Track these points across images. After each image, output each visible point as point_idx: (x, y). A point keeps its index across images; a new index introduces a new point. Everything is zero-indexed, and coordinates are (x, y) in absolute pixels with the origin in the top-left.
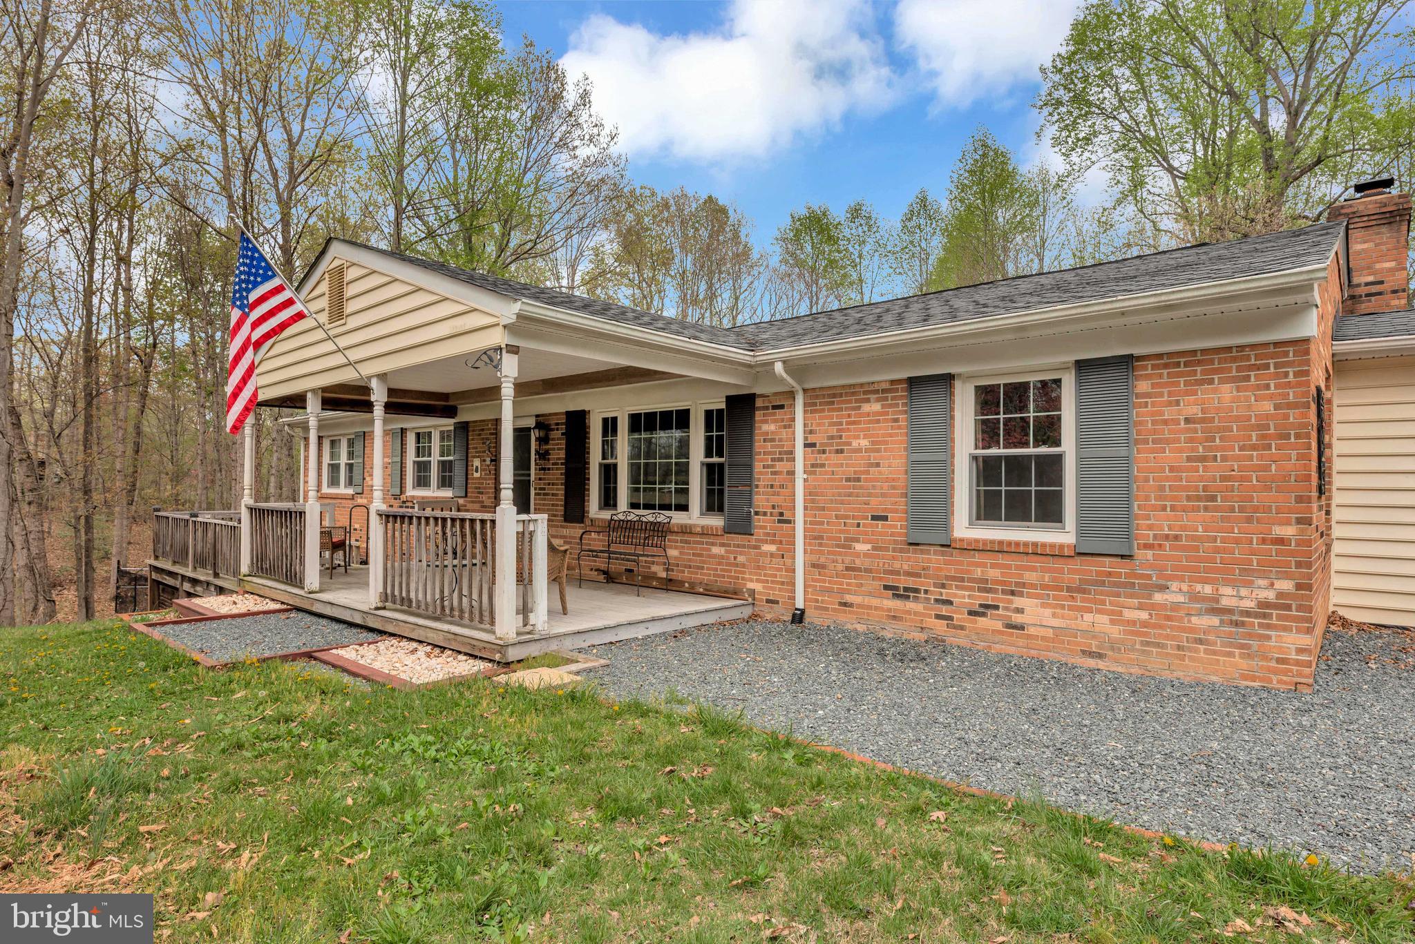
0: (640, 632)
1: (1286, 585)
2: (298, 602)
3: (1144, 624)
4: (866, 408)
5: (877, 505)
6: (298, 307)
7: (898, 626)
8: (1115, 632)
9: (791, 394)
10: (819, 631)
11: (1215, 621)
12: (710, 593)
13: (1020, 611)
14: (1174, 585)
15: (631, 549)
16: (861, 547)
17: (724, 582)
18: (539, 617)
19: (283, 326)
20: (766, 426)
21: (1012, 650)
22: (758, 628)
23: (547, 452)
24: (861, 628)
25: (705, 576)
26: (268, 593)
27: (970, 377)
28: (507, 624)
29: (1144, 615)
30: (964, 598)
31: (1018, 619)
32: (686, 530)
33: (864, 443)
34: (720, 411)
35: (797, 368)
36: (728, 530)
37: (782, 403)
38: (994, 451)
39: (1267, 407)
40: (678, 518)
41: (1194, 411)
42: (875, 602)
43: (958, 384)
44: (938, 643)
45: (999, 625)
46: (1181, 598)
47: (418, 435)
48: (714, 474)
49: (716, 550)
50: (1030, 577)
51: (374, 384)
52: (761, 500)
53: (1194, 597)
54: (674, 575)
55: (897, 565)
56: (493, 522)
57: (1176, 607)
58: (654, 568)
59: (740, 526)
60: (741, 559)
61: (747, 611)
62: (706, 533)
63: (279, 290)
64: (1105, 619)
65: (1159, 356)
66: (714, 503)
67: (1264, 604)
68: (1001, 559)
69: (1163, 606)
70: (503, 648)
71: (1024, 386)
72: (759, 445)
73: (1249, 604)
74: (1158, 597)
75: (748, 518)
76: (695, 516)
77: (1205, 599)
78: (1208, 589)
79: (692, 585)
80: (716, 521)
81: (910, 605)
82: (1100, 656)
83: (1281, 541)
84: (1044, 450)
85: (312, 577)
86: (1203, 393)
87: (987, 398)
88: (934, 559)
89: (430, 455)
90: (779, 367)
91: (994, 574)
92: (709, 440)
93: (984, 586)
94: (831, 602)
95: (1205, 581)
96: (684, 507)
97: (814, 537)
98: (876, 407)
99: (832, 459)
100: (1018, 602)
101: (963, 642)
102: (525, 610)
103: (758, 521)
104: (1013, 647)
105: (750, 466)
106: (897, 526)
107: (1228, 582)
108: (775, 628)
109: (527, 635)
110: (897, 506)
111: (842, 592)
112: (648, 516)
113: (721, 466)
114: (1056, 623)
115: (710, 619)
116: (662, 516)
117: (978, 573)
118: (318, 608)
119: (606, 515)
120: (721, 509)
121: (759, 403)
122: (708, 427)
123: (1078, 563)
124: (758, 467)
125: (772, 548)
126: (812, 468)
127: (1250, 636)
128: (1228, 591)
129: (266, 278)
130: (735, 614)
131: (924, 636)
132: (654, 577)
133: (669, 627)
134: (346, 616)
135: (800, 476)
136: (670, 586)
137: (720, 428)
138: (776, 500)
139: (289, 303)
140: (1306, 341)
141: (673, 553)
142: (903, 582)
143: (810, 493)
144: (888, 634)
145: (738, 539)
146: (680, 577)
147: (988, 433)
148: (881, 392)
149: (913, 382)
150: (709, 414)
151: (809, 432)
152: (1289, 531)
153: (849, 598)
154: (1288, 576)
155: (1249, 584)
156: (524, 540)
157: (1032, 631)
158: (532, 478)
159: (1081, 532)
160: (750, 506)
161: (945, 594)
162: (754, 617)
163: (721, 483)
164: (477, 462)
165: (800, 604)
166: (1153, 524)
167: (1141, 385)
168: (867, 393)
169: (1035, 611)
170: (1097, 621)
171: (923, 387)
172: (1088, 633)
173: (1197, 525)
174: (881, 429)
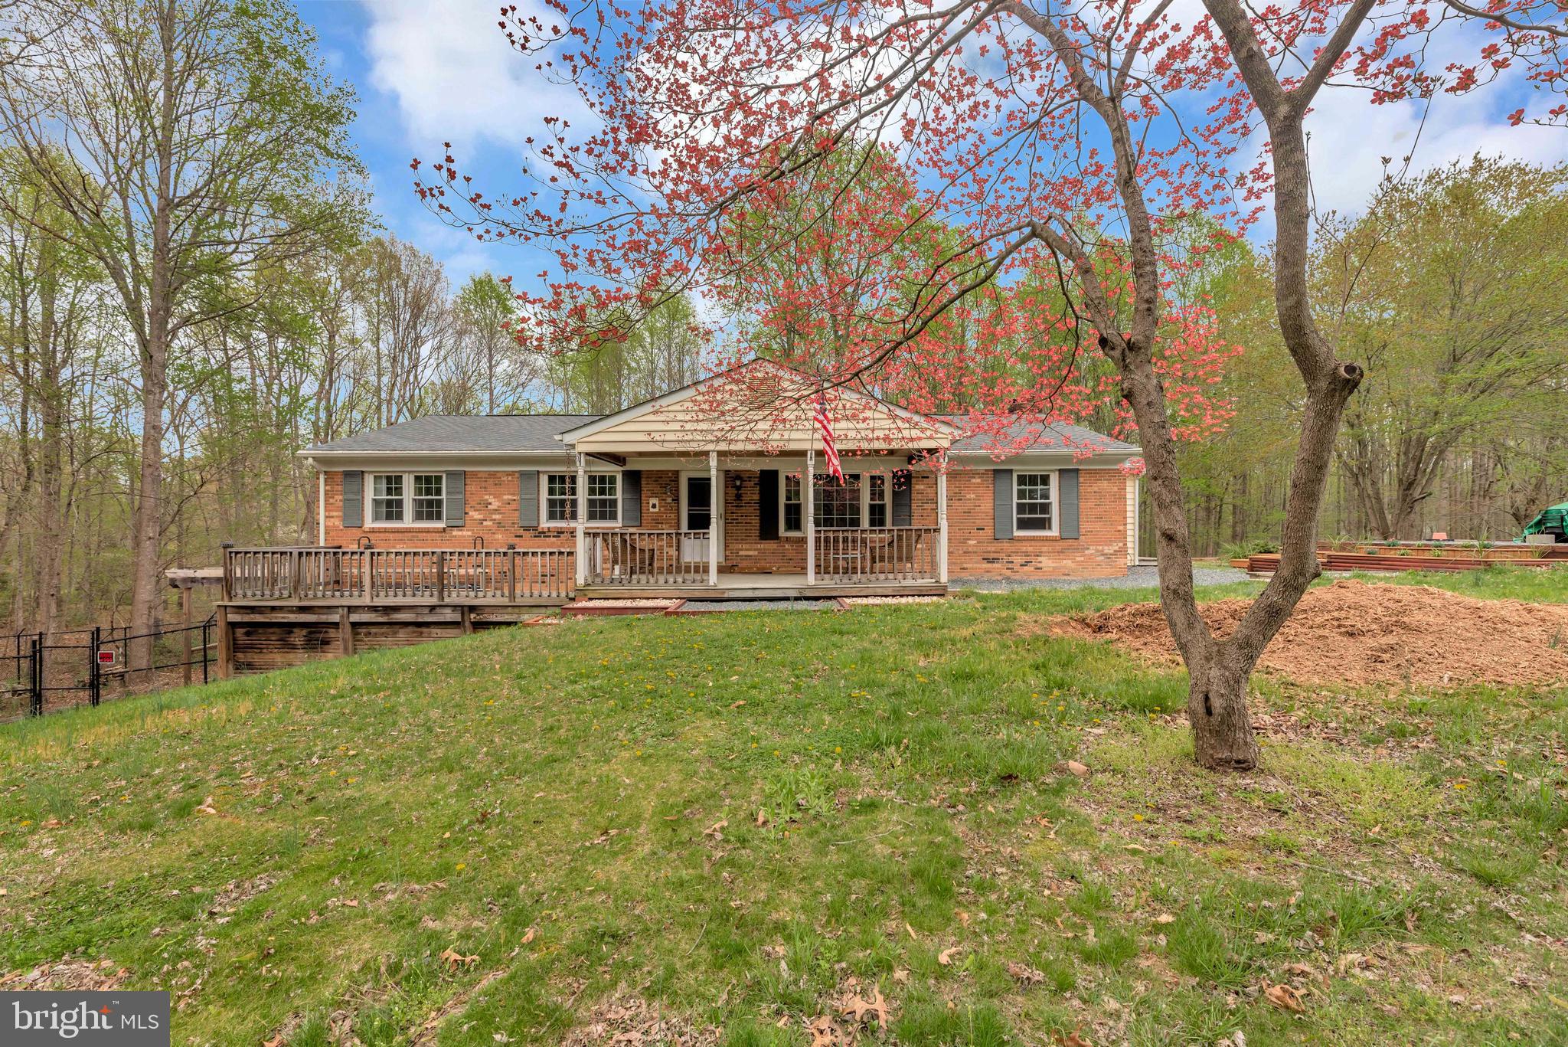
3: (1083, 562)
4: (974, 481)
5: (979, 523)
7: (988, 574)
8: (1073, 565)
9: (933, 472)
11: (1102, 558)
13: (1040, 562)
14: (1091, 547)
16: (972, 543)
20: (918, 486)
24: (972, 578)
29: (1082, 559)
30: (1018, 560)
31: (1039, 565)
33: (973, 496)
34: (880, 477)
37: (927, 475)
38: (1023, 501)
39: (1116, 489)
42: (978, 565)
44: (1009, 579)
45: (1032, 569)
46: (1093, 552)
47: (552, 477)
48: (875, 510)
50: (1045, 549)
52: (915, 523)
53: (1097, 551)
55: (989, 549)
57: (1092, 555)
65: (1088, 470)
67: (1115, 551)
68: (1033, 543)
69: (1087, 555)
70: (945, 588)
71: (1036, 476)
72: (914, 495)
73: (1111, 551)
74: (1087, 552)
77: (1100, 551)
78: (1100, 548)
81: (995, 565)
82: (1069, 575)
83: (1119, 531)
84: (1043, 501)
86: (1099, 484)
87: (1022, 479)
88: (1006, 545)
89: (574, 494)
95: (1100, 545)
98: (979, 480)
99: (957, 503)
100: (1040, 559)
101: (1017, 577)
105: (909, 506)
106: (989, 531)
107: (1106, 545)
110: (989, 524)
111: (962, 563)
113: (882, 505)
114: (1054, 565)
117: (1024, 549)
121: (914, 474)
122: (872, 484)
123: (1061, 543)
124: (914, 506)
127: (1112, 561)
128: (1106, 548)
131: (1001, 577)
138: (926, 522)
144: (984, 579)
147: (1021, 493)
150: (873, 477)
152: (1121, 528)
153: (965, 566)
154: (1121, 542)
155: (1111, 545)
157: (1044, 569)
159: (1058, 532)
160: (909, 525)
163: (882, 514)
164: (654, 501)
166: (1085, 527)
167: (1081, 480)
168: (974, 474)
169: (1046, 562)
170: (1068, 563)
171: (1000, 473)
172: (1065, 567)
173: (1098, 526)
174: (981, 490)
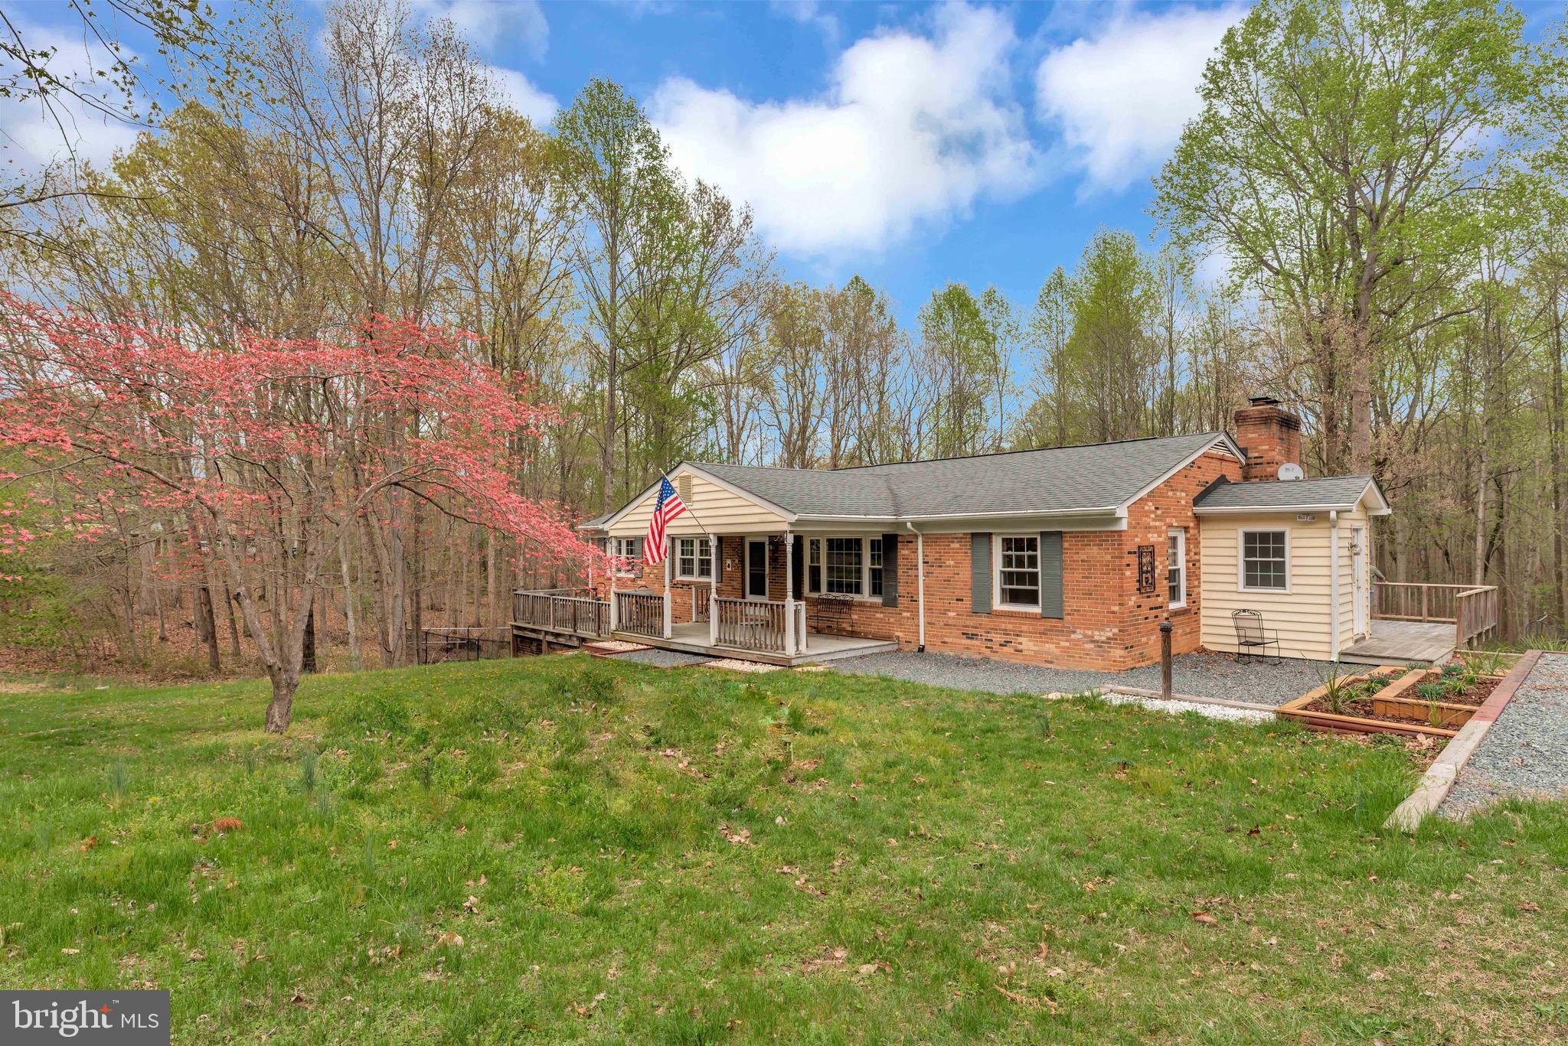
0: (844, 655)
1: (1115, 630)
2: (659, 645)
3: (1068, 648)
4: (952, 545)
5: (959, 593)
6: (683, 505)
7: (967, 652)
8: (1057, 651)
9: (916, 536)
10: (931, 655)
11: (1092, 646)
12: (875, 638)
13: (1020, 643)
14: (1078, 631)
15: (831, 615)
16: (952, 614)
17: (883, 632)
18: (803, 647)
19: (678, 513)
20: (903, 552)
21: (1017, 661)
22: (901, 655)
23: (777, 558)
24: (952, 654)
25: (873, 629)
26: (634, 639)
27: (1000, 534)
28: (790, 650)
29: (1067, 644)
30: (998, 638)
31: (1020, 647)
32: (861, 605)
33: (952, 563)
34: (879, 541)
35: (916, 524)
36: (885, 604)
37: (911, 540)
38: (1010, 569)
39: (1109, 557)
40: (857, 598)
41: (1084, 557)
42: (958, 641)
43: (994, 537)
44: (986, 660)
45: (1012, 651)
46: (1080, 636)
47: (683, 542)
48: (876, 574)
49: (878, 615)
50: (1025, 628)
51: (711, 536)
52: (901, 590)
53: (1085, 636)
54: (856, 629)
55: (968, 623)
56: (783, 606)
57: (1079, 640)
58: (844, 625)
59: (891, 603)
60: (892, 620)
61: (896, 647)
62: (872, 606)
63: (676, 499)
64: (1053, 646)
65: (1072, 532)
66: (876, 590)
67: (1109, 638)
68: (1013, 620)
69: (1074, 640)
70: (789, 660)
71: (1022, 540)
72: (900, 561)
73: (1103, 638)
74: (1073, 636)
75: (895, 599)
76: (866, 596)
77: (1088, 637)
78: (1090, 632)
79: (866, 634)
80: (878, 600)
81: (974, 642)
82: (1052, 662)
83: (1113, 612)
84: (1031, 570)
85: (668, 632)
86: (1087, 550)
87: (1007, 543)
88: (984, 620)
89: (692, 554)
90: (909, 525)
91: (1010, 627)
92: (873, 556)
93: (1006, 633)
94: (938, 641)
95: (1089, 629)
96: (858, 591)
97: (929, 610)
98: (957, 545)
99: (936, 570)
100: (1020, 639)
101: (997, 659)
102: (797, 644)
103: (901, 600)
104: (1017, 660)
105: (895, 572)
106: (967, 603)
107: (1097, 629)
108: (909, 655)
109: (799, 655)
110: (967, 594)
111: (942, 636)
112: (840, 596)
113: (880, 570)
114: (1036, 648)
115: (876, 650)
116: (849, 597)
117: (1003, 626)
118: (673, 647)
119: (815, 595)
120: (880, 593)
121: (900, 539)
122: (873, 549)
123: (1043, 622)
124: (900, 572)
125: (908, 614)
126: (927, 574)
127: (1104, 651)
128: (1097, 633)
129: (671, 494)
130: (889, 648)
131: (980, 657)
132: (844, 630)
133: (859, 653)
134: (696, 650)
135: (921, 578)
136: (853, 635)
137: (879, 550)
138: (910, 590)
139: (680, 504)
140: (1120, 532)
141: (855, 617)
142: (971, 631)
143: (926, 586)
144: (964, 657)
145: (891, 610)
146: (858, 630)
147: (1007, 560)
148: (959, 539)
149: (973, 535)
150: (873, 542)
151: (925, 556)
152: (1116, 608)
153: (946, 639)
154: (1116, 626)
155: (1103, 630)
156: (797, 612)
157: (1025, 653)
158: (767, 572)
159: (1043, 609)
160: (896, 592)
161: (990, 636)
162: (899, 650)
163: (880, 579)
164: (729, 562)
165: (922, 643)
166: (1070, 605)
167: (1066, 545)
168: (954, 538)
169: (1027, 644)
170: (1050, 647)
171: (980, 538)
172: (1047, 653)
173: (1086, 605)
174: (959, 556)
